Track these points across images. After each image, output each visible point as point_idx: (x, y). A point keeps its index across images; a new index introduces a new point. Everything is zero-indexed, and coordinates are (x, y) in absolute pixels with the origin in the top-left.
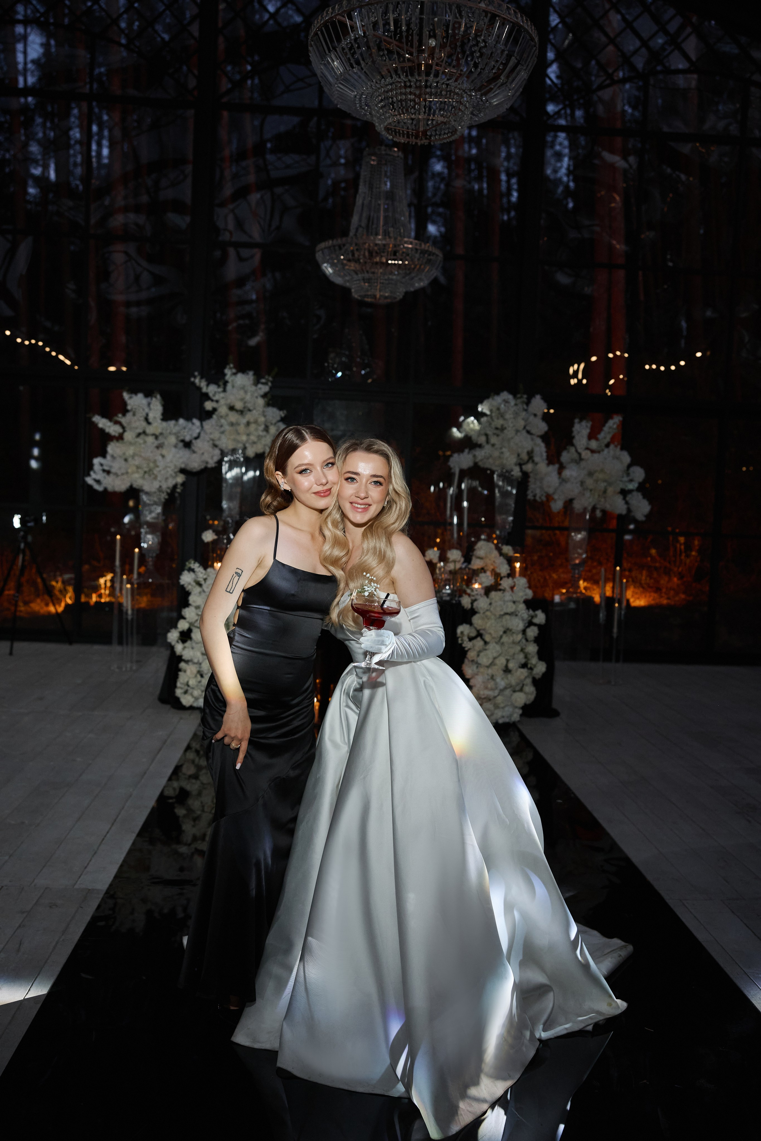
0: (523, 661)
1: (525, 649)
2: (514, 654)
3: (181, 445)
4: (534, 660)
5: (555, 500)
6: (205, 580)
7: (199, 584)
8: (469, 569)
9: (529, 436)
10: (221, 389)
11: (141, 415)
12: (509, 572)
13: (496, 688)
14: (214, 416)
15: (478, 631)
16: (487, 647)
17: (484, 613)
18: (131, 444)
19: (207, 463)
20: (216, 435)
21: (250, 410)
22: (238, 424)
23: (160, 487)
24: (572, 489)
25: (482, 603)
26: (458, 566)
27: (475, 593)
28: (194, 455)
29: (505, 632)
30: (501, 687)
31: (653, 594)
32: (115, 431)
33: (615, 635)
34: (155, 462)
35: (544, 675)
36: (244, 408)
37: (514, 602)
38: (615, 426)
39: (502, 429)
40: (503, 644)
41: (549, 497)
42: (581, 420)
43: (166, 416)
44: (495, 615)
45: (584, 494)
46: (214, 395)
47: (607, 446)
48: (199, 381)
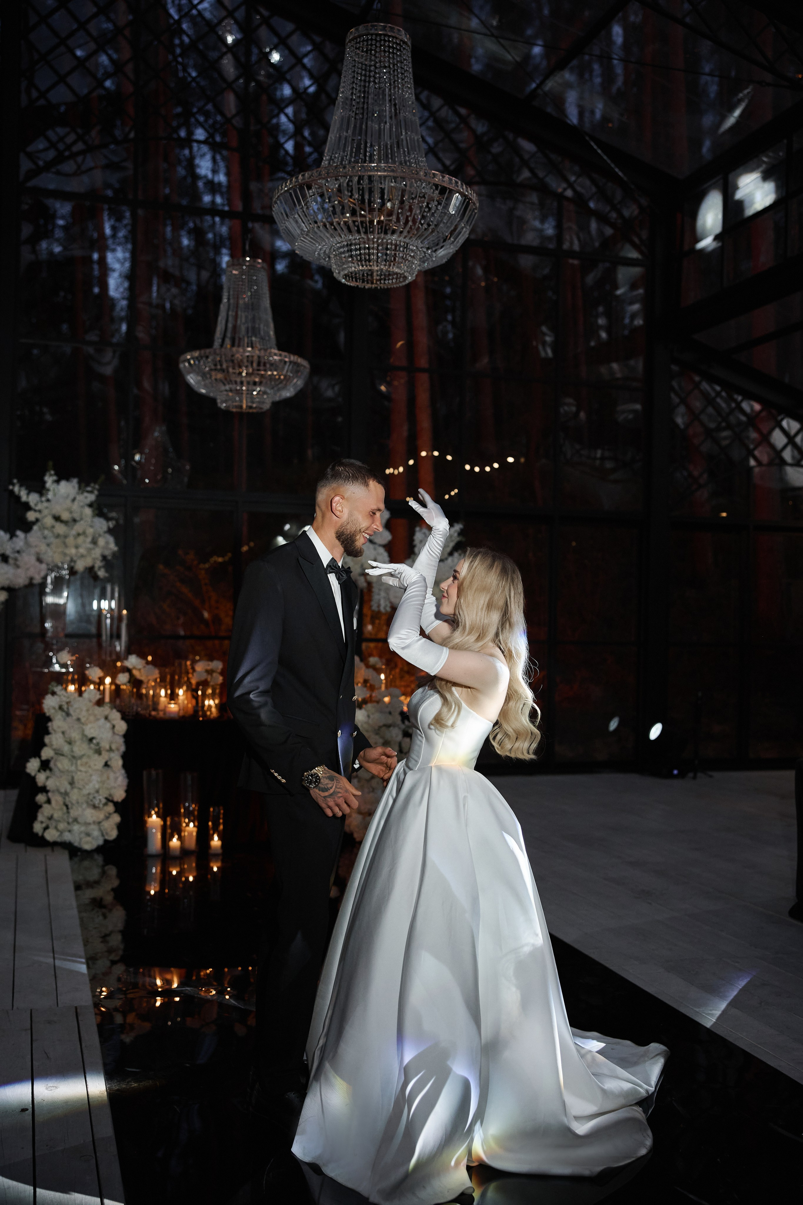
6: (68, 704)
7: (62, 709)
10: (42, 498)
14: (35, 528)
19: (33, 578)
20: (41, 548)
21: (76, 521)
22: (66, 537)
36: (72, 518)
46: (36, 505)
47: (451, 554)
48: (19, 490)
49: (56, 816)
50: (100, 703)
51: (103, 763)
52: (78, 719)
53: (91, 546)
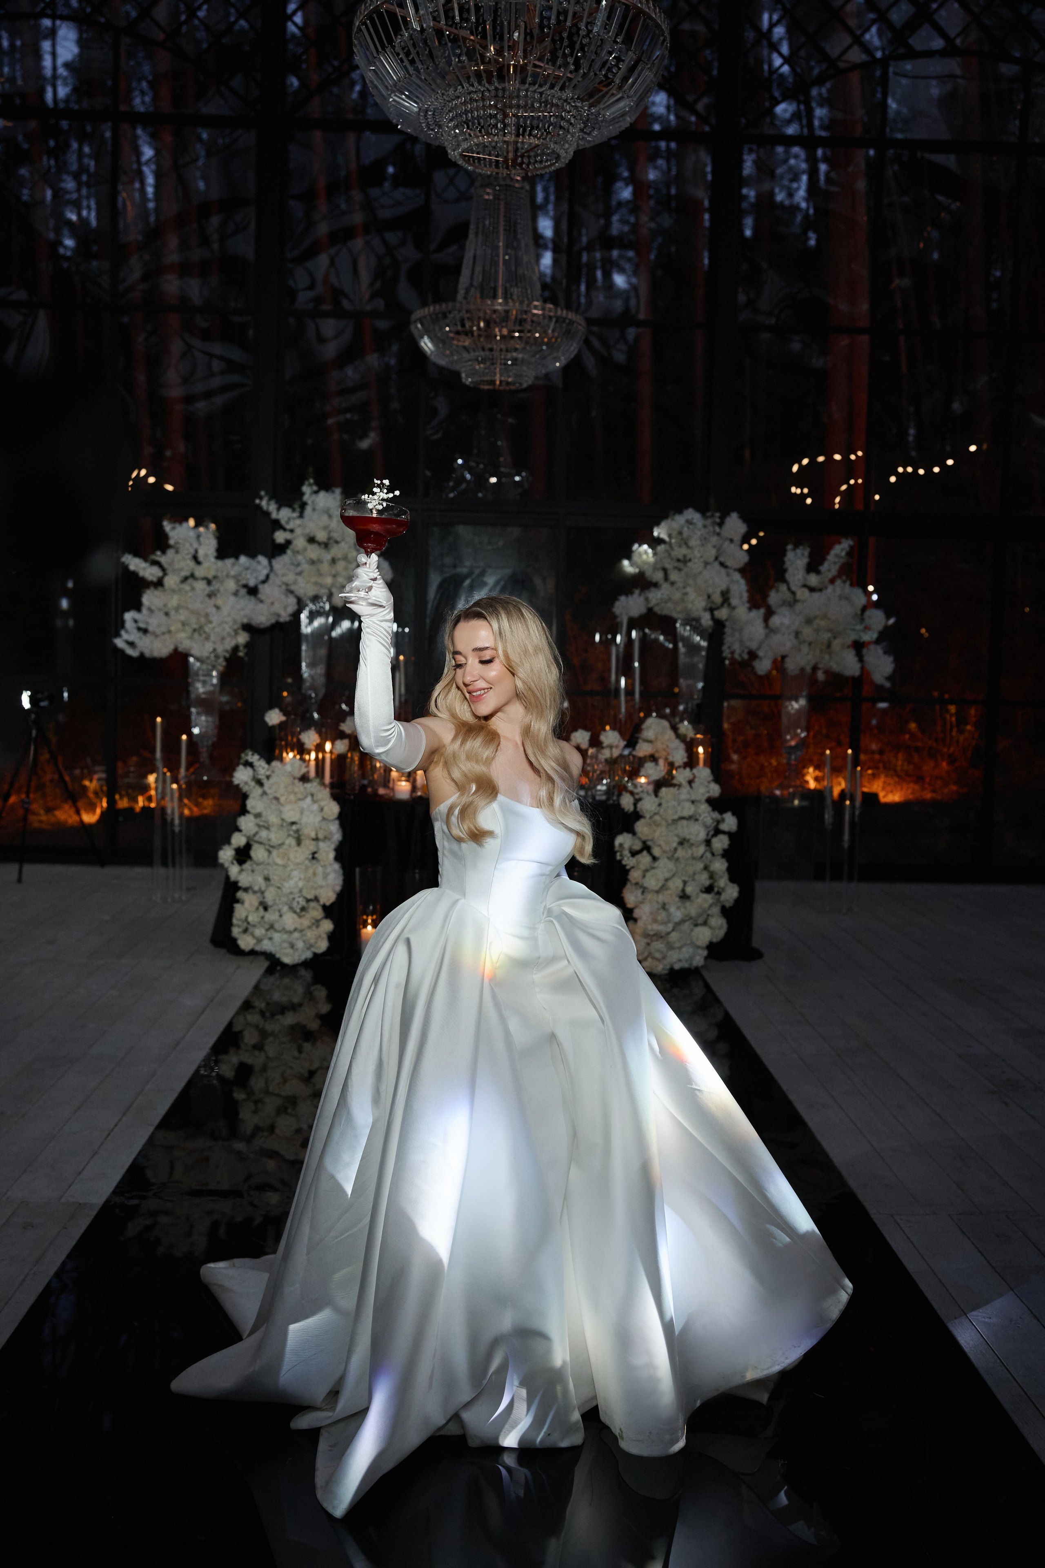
0: (707, 883)
1: (709, 866)
2: (694, 874)
3: (243, 591)
4: (723, 881)
5: (761, 659)
6: (268, 777)
7: (260, 783)
8: (634, 756)
9: (723, 570)
10: (296, 515)
11: (187, 551)
12: (685, 760)
13: (669, 921)
14: (289, 552)
15: (644, 842)
16: (657, 864)
17: (651, 817)
18: (173, 591)
19: (279, 615)
20: (290, 578)
21: (337, 542)
22: (320, 561)
23: (215, 650)
24: (783, 642)
25: (648, 805)
26: (616, 753)
27: (639, 790)
28: (261, 606)
29: (681, 843)
30: (677, 919)
31: (912, 785)
32: (152, 574)
33: (846, 845)
34: (207, 615)
36: (329, 539)
37: (693, 802)
38: (843, 554)
39: (685, 561)
40: (678, 859)
41: (753, 655)
42: (796, 546)
43: (222, 553)
44: (667, 821)
45: (800, 650)
46: (288, 523)
47: (832, 581)
48: (267, 504)
49: (250, 919)
50: (304, 779)
51: (307, 854)
52: (277, 798)
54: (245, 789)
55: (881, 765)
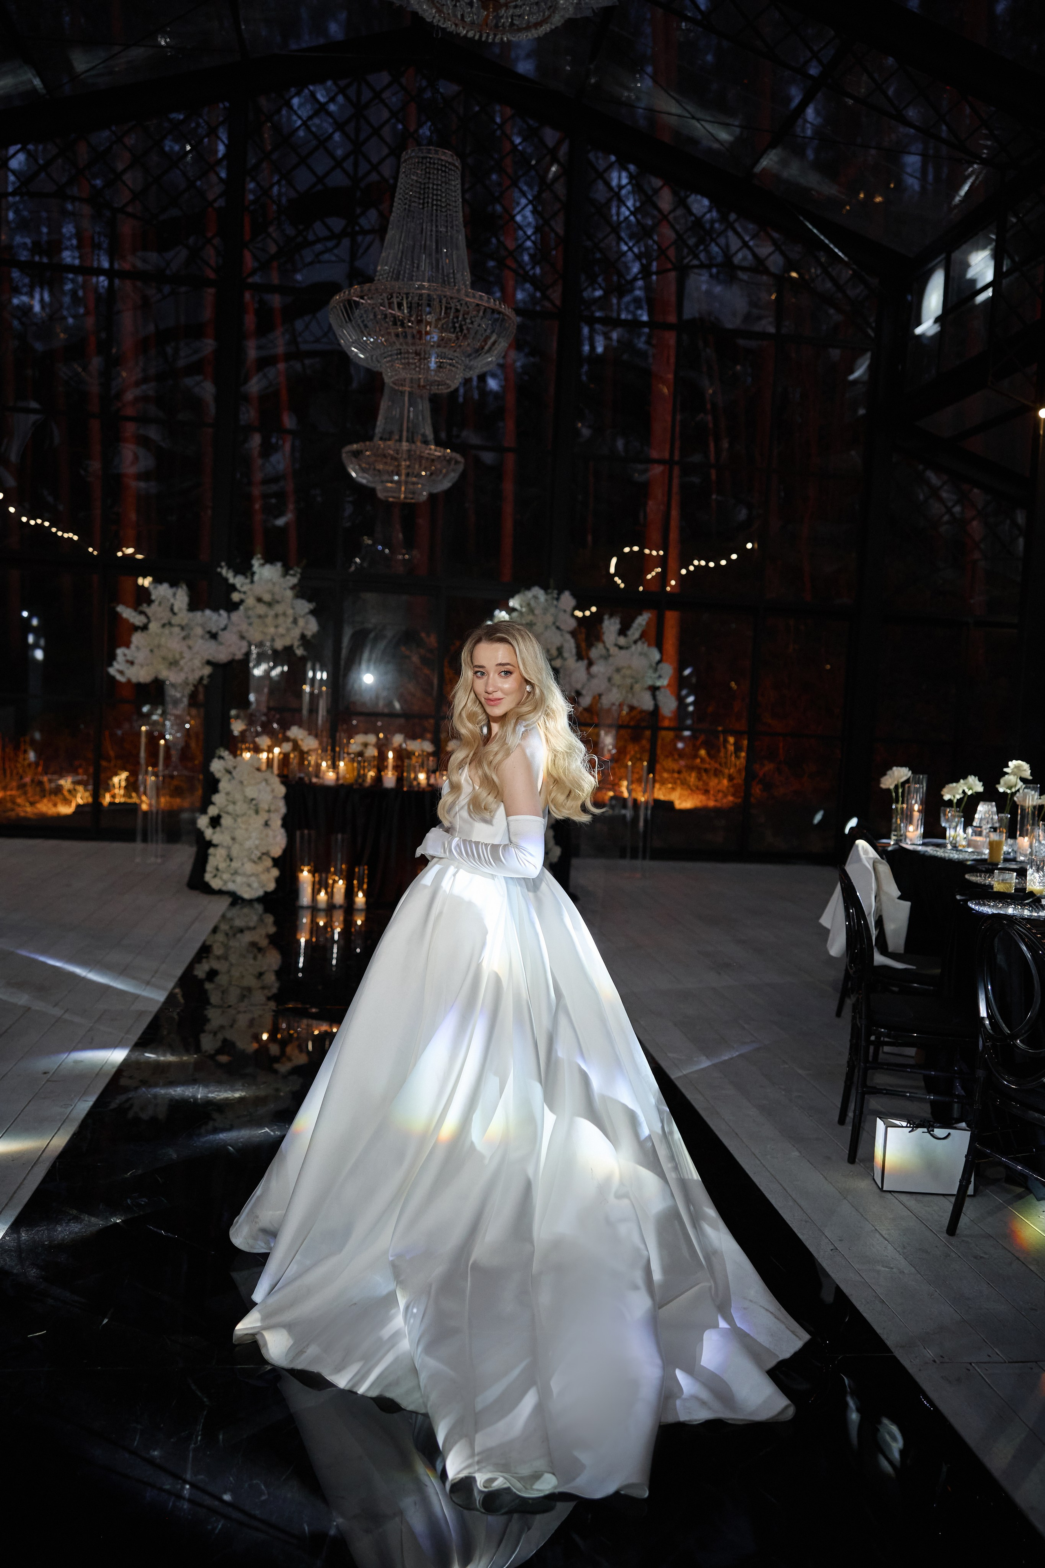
3: (207, 636)
6: (235, 768)
7: (229, 772)
9: (558, 632)
10: (248, 581)
11: (166, 605)
14: (242, 608)
18: (156, 634)
19: (234, 655)
20: (244, 627)
21: (278, 602)
22: (266, 616)
23: (187, 678)
24: (598, 685)
28: (221, 647)
31: (700, 796)
32: (139, 621)
33: (641, 833)
34: (181, 653)
35: (560, 858)
36: (273, 599)
38: (645, 623)
41: (578, 693)
42: (612, 616)
43: (192, 607)
45: (611, 690)
46: (242, 586)
47: (635, 642)
48: (226, 572)
49: (219, 867)
51: (262, 822)
52: (241, 782)
53: (290, 625)
54: (218, 775)
55: (679, 782)
